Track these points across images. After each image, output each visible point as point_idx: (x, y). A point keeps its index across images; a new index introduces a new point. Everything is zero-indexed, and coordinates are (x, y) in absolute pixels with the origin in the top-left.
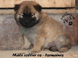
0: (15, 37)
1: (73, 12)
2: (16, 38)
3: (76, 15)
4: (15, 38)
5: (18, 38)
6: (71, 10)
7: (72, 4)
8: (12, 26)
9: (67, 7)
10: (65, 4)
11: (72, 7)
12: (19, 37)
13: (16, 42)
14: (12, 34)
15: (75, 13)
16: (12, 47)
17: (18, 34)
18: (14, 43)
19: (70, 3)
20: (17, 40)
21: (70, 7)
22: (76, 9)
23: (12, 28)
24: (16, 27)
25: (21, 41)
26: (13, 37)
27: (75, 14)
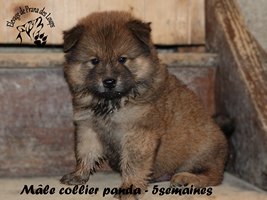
0: (16, 137)
1: (197, 61)
2: (19, 139)
3: (206, 70)
4: (14, 140)
5: (24, 140)
6: (190, 54)
7: (194, 33)
8: (6, 102)
9: (180, 42)
10: (172, 35)
11: (195, 43)
12: (28, 138)
13: (19, 153)
14: (5, 129)
15: (203, 63)
16: (4, 170)
17: (25, 127)
18: (10, 157)
19: (190, 32)
20: (22, 146)
21: (189, 42)
22: (207, 51)
23: (6, 108)
24: (17, 105)
25: (34, 150)
26: (7, 137)
27: (203, 67)
